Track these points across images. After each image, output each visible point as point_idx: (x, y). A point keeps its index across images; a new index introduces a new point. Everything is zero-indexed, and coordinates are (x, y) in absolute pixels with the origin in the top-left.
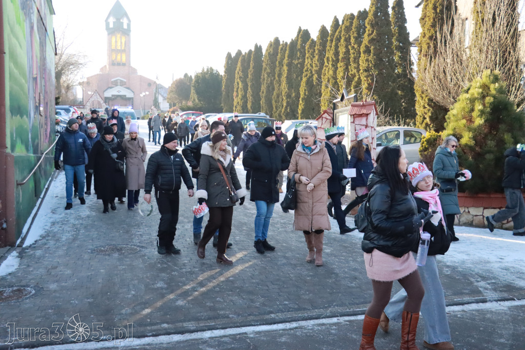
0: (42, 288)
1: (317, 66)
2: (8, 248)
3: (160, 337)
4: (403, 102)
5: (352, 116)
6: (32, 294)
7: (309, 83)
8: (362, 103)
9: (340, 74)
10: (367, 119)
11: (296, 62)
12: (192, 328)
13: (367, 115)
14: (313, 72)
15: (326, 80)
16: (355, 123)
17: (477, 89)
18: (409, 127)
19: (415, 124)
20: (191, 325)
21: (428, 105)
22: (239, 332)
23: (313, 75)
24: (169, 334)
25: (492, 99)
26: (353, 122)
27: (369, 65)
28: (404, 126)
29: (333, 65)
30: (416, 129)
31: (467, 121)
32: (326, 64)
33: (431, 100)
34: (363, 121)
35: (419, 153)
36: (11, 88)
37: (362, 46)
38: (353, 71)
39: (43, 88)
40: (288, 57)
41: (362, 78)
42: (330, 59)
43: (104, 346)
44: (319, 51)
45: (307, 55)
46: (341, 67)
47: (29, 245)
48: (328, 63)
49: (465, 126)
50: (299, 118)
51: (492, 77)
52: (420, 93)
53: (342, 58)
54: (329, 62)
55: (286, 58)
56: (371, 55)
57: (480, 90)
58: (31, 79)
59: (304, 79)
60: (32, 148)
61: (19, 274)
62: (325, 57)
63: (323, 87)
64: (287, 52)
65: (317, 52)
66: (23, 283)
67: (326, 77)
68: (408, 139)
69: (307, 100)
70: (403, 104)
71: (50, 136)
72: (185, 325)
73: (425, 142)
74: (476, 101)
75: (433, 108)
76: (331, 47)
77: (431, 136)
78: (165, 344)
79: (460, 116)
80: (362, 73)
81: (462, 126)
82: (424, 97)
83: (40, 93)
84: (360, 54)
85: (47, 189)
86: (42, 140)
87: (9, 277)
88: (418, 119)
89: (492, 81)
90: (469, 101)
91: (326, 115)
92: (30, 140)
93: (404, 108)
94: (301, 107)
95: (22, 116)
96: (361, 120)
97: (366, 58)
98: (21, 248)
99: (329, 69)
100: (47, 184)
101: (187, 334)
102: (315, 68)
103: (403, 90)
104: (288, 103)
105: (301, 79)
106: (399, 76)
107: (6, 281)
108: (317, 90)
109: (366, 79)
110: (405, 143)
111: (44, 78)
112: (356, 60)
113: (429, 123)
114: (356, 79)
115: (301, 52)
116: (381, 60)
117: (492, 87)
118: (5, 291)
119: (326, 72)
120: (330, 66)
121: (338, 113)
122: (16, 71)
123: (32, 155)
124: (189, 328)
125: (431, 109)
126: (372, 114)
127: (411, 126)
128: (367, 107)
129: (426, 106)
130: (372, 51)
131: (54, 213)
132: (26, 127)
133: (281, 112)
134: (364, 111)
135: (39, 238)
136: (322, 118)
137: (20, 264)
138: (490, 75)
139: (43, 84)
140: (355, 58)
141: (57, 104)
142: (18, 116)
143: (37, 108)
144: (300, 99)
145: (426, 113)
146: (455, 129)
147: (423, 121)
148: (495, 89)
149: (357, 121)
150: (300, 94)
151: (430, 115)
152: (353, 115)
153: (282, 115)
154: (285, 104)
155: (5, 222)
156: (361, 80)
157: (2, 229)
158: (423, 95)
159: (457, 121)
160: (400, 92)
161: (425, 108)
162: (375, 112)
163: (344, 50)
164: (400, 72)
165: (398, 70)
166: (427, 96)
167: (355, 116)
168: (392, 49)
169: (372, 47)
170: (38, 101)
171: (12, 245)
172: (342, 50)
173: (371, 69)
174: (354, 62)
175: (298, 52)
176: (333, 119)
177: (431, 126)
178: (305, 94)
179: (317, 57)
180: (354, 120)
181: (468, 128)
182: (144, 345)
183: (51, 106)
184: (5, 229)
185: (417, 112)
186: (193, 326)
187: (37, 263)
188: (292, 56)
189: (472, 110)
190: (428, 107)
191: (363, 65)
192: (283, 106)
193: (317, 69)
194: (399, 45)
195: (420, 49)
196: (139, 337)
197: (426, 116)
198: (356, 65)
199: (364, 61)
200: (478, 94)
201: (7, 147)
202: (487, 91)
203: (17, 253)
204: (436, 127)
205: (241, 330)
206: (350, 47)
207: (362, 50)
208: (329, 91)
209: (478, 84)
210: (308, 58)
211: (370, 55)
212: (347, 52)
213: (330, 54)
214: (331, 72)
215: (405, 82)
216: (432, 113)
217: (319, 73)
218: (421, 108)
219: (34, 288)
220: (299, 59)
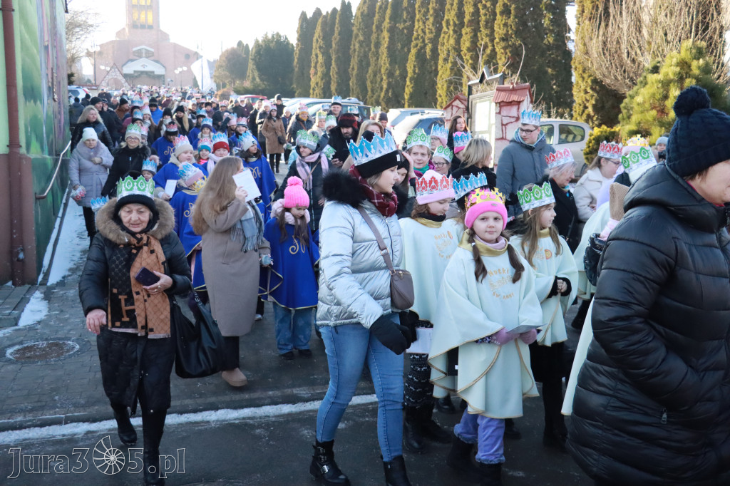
0: (88, 341)
1: (432, 33)
2: (27, 286)
3: (264, 408)
4: (555, 84)
5: (498, 105)
6: (75, 350)
7: (420, 56)
8: (511, 87)
9: (466, 44)
10: (518, 109)
11: (401, 26)
12: (306, 396)
13: (519, 103)
14: (427, 41)
15: (445, 52)
16: (502, 114)
17: (672, 67)
18: (563, 120)
19: (571, 116)
20: (302, 392)
21: (592, 88)
22: (370, 401)
23: (425, 45)
24: (276, 404)
25: (694, 81)
26: (500, 113)
27: (508, 31)
28: (556, 118)
29: (455, 31)
30: (573, 122)
31: (658, 111)
32: (445, 29)
33: (595, 81)
34: (513, 111)
35: (584, 157)
36: (23, 60)
37: (498, 5)
38: (484, 40)
39: (55, 60)
40: (390, 19)
41: (497, 50)
42: (451, 23)
43: (191, 420)
44: (435, 10)
45: (417, 17)
46: (466, 33)
47: (55, 282)
48: (448, 29)
49: (654, 120)
50: (406, 105)
51: (694, 51)
52: (580, 72)
53: (469, 21)
54: (449, 27)
55: (387, 20)
56: (512, 17)
57: (678, 69)
58: (43, 50)
59: (413, 51)
60: (47, 147)
61: (52, 323)
62: (443, 20)
63: (440, 62)
64: (389, 12)
65: (431, 12)
66: (60, 335)
67: (445, 48)
68: (563, 136)
69: (417, 80)
70: (554, 87)
71: (64, 130)
72: (295, 391)
73: (593, 142)
74: (671, 85)
75: (597, 92)
76: (452, 5)
77: (602, 132)
78: (273, 417)
79: (647, 105)
80: (497, 43)
81: (651, 119)
82: (586, 78)
83: (52, 69)
84: (494, 14)
85: (66, 205)
86: (57, 136)
87: (39, 326)
88: (577, 108)
89: (695, 56)
90: (660, 85)
91: (457, 103)
92: (45, 135)
93: (556, 92)
94: (408, 91)
95: (35, 102)
96: (510, 110)
97: (503, 22)
98: (44, 287)
99: (449, 36)
100: (65, 197)
101: (300, 404)
102: (428, 35)
103: (554, 68)
104: (389, 84)
105: (409, 51)
106: (549, 47)
107: (37, 333)
108: (431, 67)
109: (502, 51)
110: (561, 142)
111: (55, 47)
112: (490, 24)
113: (592, 114)
114: (488, 51)
115: (408, 13)
116: (524, 24)
117: (694, 64)
118: (38, 345)
119: (445, 41)
120: (451, 32)
121: (474, 99)
122: (27, 36)
123: (48, 157)
124: (303, 395)
125: (595, 94)
126: (525, 101)
127: (566, 118)
128: (518, 92)
129: (589, 90)
130: (512, 12)
131: (81, 238)
132: (40, 116)
133: (379, 96)
134: (515, 98)
135: (67, 273)
136: (452, 106)
137: (50, 310)
138: (691, 48)
139: (55, 55)
140: (487, 22)
141: (70, 83)
142: (32, 101)
143: (50, 89)
144: (408, 79)
145: (588, 101)
146: (639, 123)
147: (583, 111)
148: (699, 68)
149: (505, 111)
150: (407, 72)
151: (594, 102)
152: (499, 103)
153: (380, 100)
154: (385, 86)
155: (23, 250)
156: (496, 53)
157: (19, 260)
158: (585, 76)
159: (642, 112)
160: (550, 70)
161: (586, 92)
162: (529, 99)
163: (471, 10)
164: (551, 42)
165: (550, 39)
166: (590, 76)
167: (502, 104)
168: (541, 10)
169: (513, 6)
170: (50, 80)
171: (33, 283)
172: (469, 9)
173: (511, 37)
174: (486, 27)
175: (405, 13)
176: (467, 108)
177: (595, 119)
178: (414, 72)
179: (431, 20)
180: (500, 110)
181: (659, 121)
182: (244, 418)
183: (64, 87)
184: (22, 261)
185: (575, 98)
186: (307, 393)
187: (72, 307)
188: (395, 17)
189: (666, 97)
190: (591, 92)
191: (499, 31)
192: (382, 89)
193: (431, 36)
194: (551, 4)
195: (581, 9)
196: (235, 408)
197: (587, 105)
198: (488, 32)
199: (502, 26)
200: (675, 74)
201: (21, 146)
202: (687, 70)
203: (41, 293)
204: (601, 120)
205: (373, 398)
206: (480, 6)
207: (498, 10)
208: (448, 69)
209: (674, 61)
210: (418, 21)
211: (510, 17)
212: (476, 13)
213: (450, 15)
214: (452, 41)
215: (557, 56)
216: (596, 100)
217: (435, 41)
218: (581, 92)
219: (77, 341)
220: (405, 21)
